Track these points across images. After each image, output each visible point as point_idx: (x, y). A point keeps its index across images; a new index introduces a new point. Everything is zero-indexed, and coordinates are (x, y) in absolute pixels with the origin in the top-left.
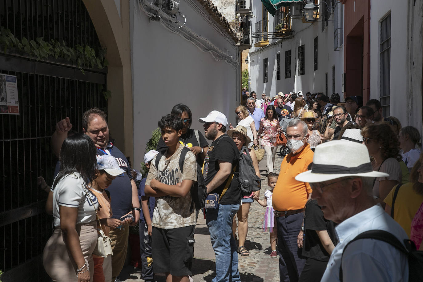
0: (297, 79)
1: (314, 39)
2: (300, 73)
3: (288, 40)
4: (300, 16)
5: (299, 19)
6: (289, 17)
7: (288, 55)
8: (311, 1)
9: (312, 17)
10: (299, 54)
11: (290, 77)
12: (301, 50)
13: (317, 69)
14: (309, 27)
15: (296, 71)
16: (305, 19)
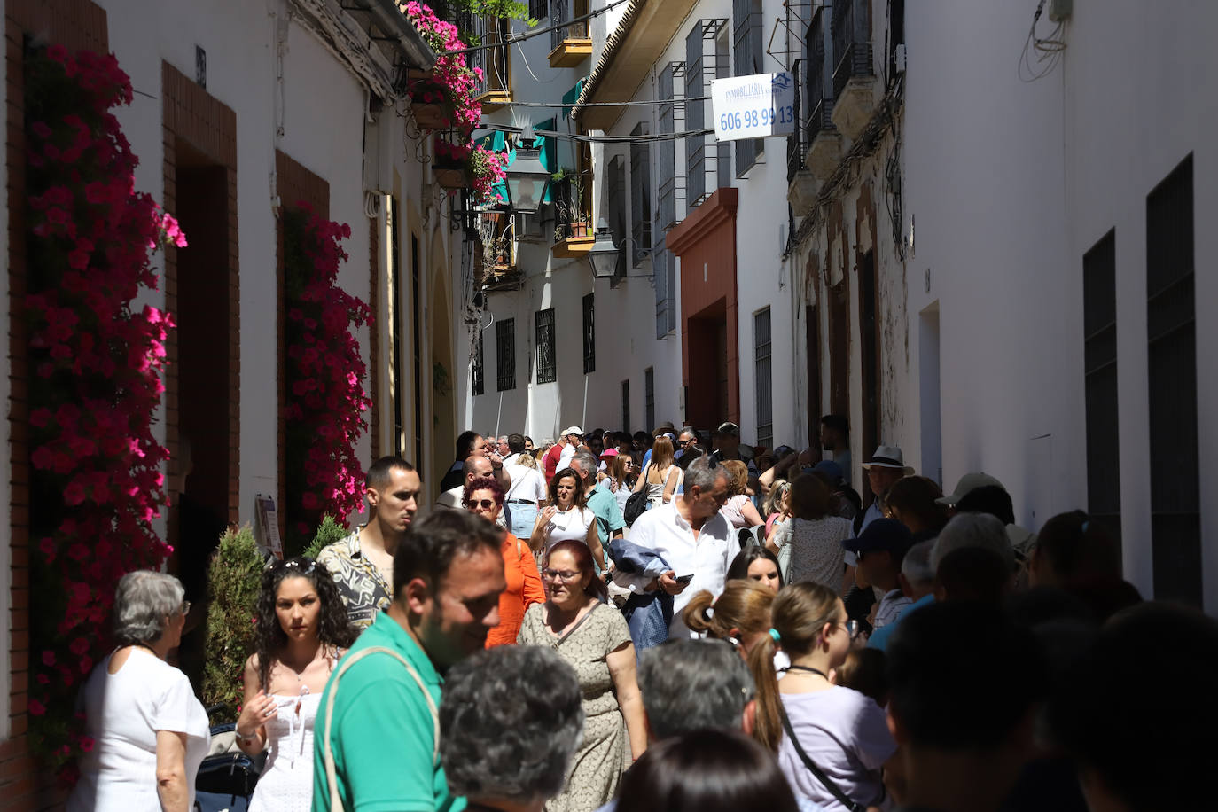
0: (534, 395)
1: (584, 298)
2: (542, 379)
3: (506, 293)
4: (540, 236)
5: (537, 243)
6: (508, 235)
7: (505, 330)
8: (606, 235)
9: (607, 268)
10: (539, 330)
11: (515, 388)
12: (545, 322)
13: (593, 369)
14: (566, 266)
15: (530, 371)
16: (561, 250)
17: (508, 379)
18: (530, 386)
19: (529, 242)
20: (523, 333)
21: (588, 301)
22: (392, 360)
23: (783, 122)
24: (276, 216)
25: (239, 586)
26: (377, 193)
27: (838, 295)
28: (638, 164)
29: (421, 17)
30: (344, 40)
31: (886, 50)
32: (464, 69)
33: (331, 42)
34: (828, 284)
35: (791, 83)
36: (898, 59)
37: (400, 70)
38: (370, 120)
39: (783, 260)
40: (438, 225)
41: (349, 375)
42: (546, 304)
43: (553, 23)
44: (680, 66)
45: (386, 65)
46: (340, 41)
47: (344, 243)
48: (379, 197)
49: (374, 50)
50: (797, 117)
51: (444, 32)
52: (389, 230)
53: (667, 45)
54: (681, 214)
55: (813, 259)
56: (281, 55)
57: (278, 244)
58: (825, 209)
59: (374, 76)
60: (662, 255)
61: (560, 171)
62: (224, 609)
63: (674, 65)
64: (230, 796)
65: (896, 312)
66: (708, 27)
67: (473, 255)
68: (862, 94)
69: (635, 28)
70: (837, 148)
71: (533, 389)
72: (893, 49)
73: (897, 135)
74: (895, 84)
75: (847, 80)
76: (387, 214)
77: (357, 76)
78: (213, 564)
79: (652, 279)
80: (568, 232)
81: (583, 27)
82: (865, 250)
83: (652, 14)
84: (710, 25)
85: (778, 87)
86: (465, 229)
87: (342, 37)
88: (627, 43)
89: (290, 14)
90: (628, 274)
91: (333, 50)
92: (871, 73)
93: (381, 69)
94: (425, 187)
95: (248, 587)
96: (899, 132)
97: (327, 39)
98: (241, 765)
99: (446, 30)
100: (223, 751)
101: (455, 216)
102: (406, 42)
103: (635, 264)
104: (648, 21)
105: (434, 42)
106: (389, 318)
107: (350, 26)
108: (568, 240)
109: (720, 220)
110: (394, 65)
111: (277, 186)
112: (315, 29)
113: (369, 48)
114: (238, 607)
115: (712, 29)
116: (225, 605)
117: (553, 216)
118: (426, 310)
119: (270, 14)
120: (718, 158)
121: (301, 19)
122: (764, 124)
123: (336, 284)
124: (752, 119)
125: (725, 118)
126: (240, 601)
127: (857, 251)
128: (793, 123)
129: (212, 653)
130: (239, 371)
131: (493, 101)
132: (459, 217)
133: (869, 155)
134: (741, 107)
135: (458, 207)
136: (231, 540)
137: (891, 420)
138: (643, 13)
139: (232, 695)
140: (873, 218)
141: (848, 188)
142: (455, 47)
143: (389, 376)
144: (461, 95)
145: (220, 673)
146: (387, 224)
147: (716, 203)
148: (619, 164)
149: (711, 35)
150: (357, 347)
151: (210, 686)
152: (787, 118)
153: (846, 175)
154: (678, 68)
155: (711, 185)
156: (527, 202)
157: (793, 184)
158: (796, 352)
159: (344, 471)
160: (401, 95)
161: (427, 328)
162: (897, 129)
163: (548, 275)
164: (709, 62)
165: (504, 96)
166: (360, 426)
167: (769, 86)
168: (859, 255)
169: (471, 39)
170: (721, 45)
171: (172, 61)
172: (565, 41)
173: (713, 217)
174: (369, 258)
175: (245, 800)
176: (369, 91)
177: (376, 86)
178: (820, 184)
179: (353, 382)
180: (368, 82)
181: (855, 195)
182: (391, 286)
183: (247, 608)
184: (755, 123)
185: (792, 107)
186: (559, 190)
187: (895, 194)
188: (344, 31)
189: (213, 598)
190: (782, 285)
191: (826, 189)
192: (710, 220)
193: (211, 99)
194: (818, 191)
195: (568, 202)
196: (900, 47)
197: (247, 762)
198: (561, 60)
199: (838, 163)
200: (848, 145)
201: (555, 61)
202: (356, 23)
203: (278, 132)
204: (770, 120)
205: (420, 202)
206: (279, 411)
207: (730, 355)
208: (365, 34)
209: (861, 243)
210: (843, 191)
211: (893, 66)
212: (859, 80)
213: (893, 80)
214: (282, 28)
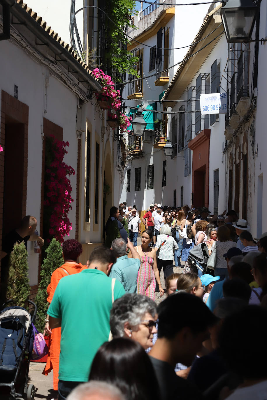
0: (146, 193)
1: (163, 162)
2: (149, 188)
3: (139, 159)
4: (150, 141)
5: (149, 143)
6: (140, 140)
7: (138, 171)
8: (170, 142)
9: (169, 153)
10: (148, 172)
11: (140, 190)
12: (151, 169)
13: (165, 185)
14: (158, 151)
15: (145, 185)
16: (156, 146)
17: (138, 187)
18: (145, 190)
19: (147, 143)
20: (144, 173)
21: (165, 163)
22: (86, 185)
23: (223, 109)
24: (43, 139)
25: (20, 261)
26: (81, 131)
27: (238, 166)
28: (181, 119)
29: (99, 74)
30: (69, 82)
31: (251, 89)
32: (114, 90)
33: (65, 83)
34: (235, 163)
35: (226, 96)
36: (255, 92)
37: (90, 91)
38: (79, 107)
39: (223, 154)
40: (108, 139)
41: (65, 191)
42: (151, 163)
43: (157, 71)
44: (195, 88)
45: (85, 90)
46: (68, 82)
47: (67, 148)
48: (81, 132)
49: (80, 85)
50: (228, 108)
51: (107, 79)
52: (86, 143)
53: (191, 81)
54: (193, 137)
55: (231, 154)
56: (46, 87)
57: (43, 148)
58: (235, 139)
59: (81, 93)
60: (187, 150)
61: (157, 120)
62: (14, 269)
63: (192, 87)
64: (12, 330)
65: (252, 175)
66: (203, 76)
67: (121, 149)
68: (245, 102)
69: (181, 75)
70: (238, 119)
71: (146, 191)
72: (254, 89)
73: (254, 117)
74: (254, 100)
75: (240, 98)
76: (86, 137)
77: (75, 93)
78: (11, 254)
79: (184, 157)
80: (159, 140)
81: (166, 73)
82: (245, 153)
83: (186, 71)
84: (204, 75)
85: (222, 98)
86: (118, 140)
87: (68, 81)
88: (178, 80)
89: (50, 74)
90: (177, 155)
91: (66, 85)
92: (248, 96)
93: (83, 91)
94: (103, 127)
95: (22, 262)
96: (255, 116)
97: (63, 82)
98: (15, 320)
99: (107, 78)
100: (11, 315)
101: (115, 136)
102: (91, 82)
103: (179, 152)
104: (185, 72)
105: (103, 81)
106: (85, 171)
107: (71, 78)
108: (159, 143)
109: (204, 140)
110: (88, 90)
111: (44, 130)
112: (59, 78)
113: (78, 84)
114: (19, 268)
115: (205, 76)
116: (14, 267)
117: (154, 134)
118: (102, 167)
119: (43, 74)
120: (205, 119)
121: (54, 75)
122: (217, 110)
123: (63, 161)
124: (213, 108)
125: (204, 107)
126: (20, 266)
127: (243, 154)
128: (226, 109)
129: (10, 283)
130: (27, 190)
131: (136, 96)
132: (117, 136)
133: (247, 123)
134: (209, 104)
135: (116, 133)
136: (17, 246)
137: (250, 210)
138: (183, 70)
139: (16, 297)
140: (247, 143)
141: (241, 133)
142: (110, 83)
143: (84, 190)
144: (114, 98)
145: (12, 290)
146: (86, 141)
147: (203, 134)
148: (176, 119)
149: (204, 78)
150: (70, 182)
151: (9, 294)
152: (225, 108)
153: (241, 128)
154: (194, 88)
155: (202, 128)
156: (139, 132)
157: (226, 129)
158: (226, 184)
159: (63, 222)
160: (90, 99)
161: (102, 173)
162: (254, 116)
163: (152, 154)
164: (203, 87)
165: (140, 94)
166: (70, 208)
167: (219, 97)
168: (243, 155)
169: (119, 80)
170: (207, 82)
171: (5, 90)
172: (160, 78)
173: (203, 138)
174: (77, 152)
175: (17, 332)
176: (79, 98)
177: (81, 97)
178: (234, 130)
179: (67, 194)
180: (78, 95)
181: (243, 135)
182: (86, 161)
183: (22, 269)
184: (214, 109)
185: (226, 104)
186: (156, 126)
187: (253, 136)
188: (69, 79)
189: (11, 265)
190: (223, 162)
191: (235, 132)
192: (202, 139)
193: (20, 102)
194: (234, 132)
195: (159, 130)
196: (256, 88)
197: (18, 320)
198: (158, 83)
199: (239, 124)
200: (242, 118)
201: (157, 83)
202: (74, 76)
203: (44, 112)
204: (219, 108)
205: (101, 132)
206: (41, 202)
207: (206, 184)
208: (77, 80)
209: (244, 151)
210: (240, 133)
211: (253, 95)
212: (244, 98)
213: (253, 99)
214: (47, 78)
